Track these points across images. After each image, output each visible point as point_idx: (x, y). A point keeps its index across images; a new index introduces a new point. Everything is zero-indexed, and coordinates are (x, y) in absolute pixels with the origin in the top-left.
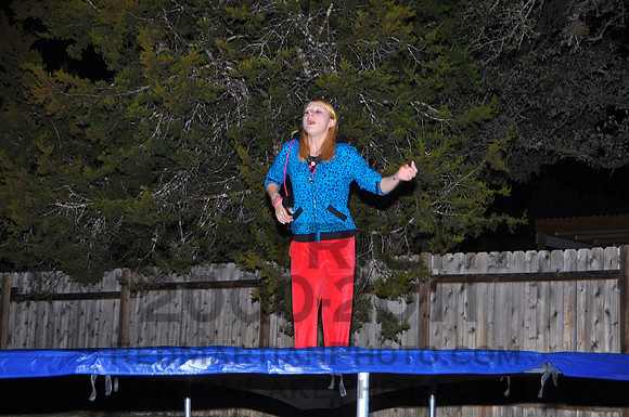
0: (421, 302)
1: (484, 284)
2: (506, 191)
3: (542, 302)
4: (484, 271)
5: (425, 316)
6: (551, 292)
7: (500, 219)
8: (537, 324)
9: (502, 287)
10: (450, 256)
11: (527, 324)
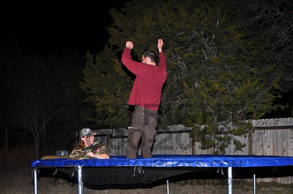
0: (249, 137)
1: (272, 130)
2: (280, 96)
4: (272, 125)
5: (251, 141)
7: (278, 106)
9: (279, 131)
10: (259, 120)
11: (289, 144)
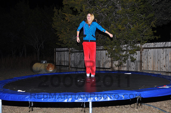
1: (153, 49)
2: (155, 31)
3: (165, 52)
5: (141, 55)
6: (166, 51)
7: (155, 37)
8: (163, 57)
10: (146, 44)
11: (161, 57)
